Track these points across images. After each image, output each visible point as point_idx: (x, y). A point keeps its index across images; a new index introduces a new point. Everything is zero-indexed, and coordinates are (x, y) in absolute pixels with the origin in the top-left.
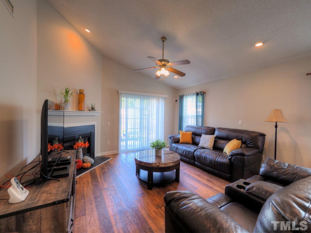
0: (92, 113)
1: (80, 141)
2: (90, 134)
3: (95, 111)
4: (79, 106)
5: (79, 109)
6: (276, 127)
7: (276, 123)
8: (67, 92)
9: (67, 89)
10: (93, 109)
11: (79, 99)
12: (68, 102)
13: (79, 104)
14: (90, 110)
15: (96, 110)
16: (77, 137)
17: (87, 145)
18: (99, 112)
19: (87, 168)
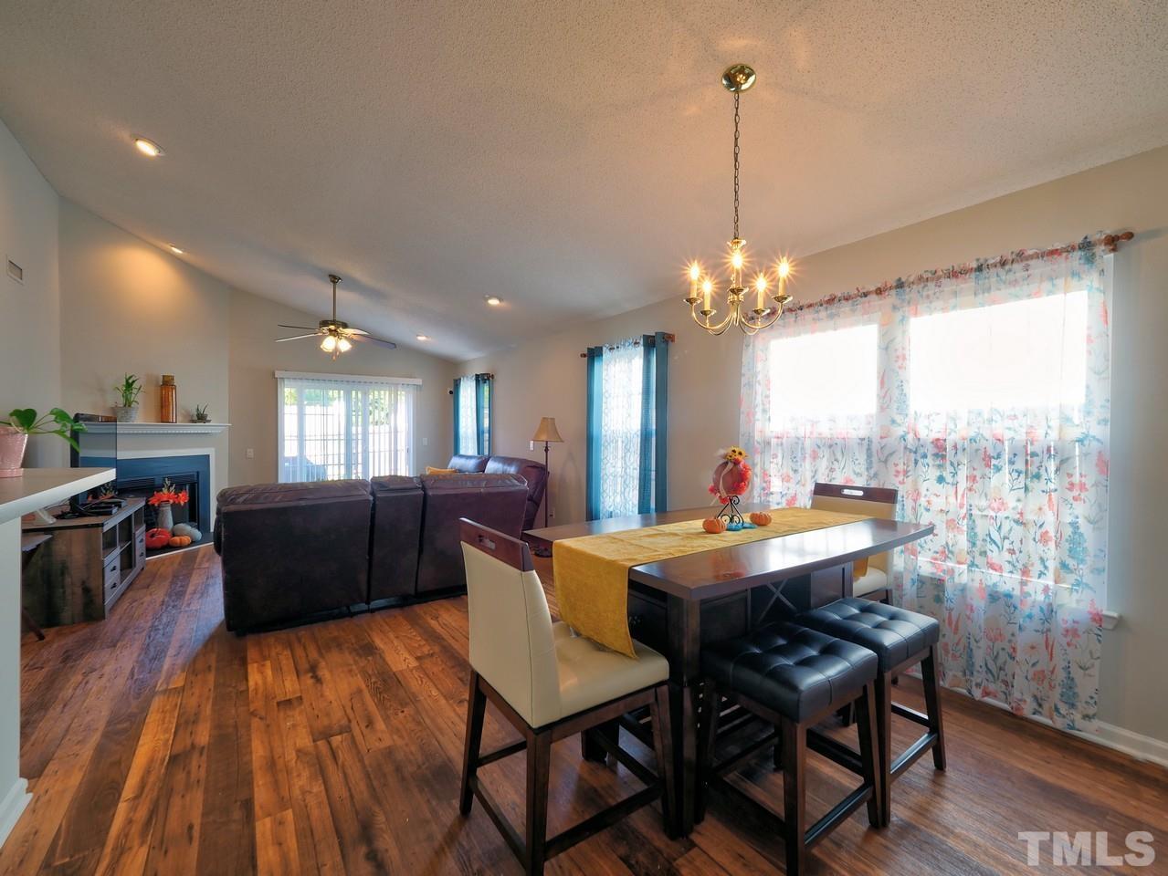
0: (199, 428)
1: (165, 490)
2: (196, 476)
3: (207, 424)
4: (162, 412)
5: (162, 418)
6: (547, 450)
7: (547, 442)
8: (129, 385)
9: (131, 377)
10: (201, 418)
11: (162, 398)
12: (134, 405)
13: (162, 407)
14: (193, 421)
15: (209, 421)
16: (158, 482)
17: (183, 498)
18: (218, 424)
19: (180, 547)
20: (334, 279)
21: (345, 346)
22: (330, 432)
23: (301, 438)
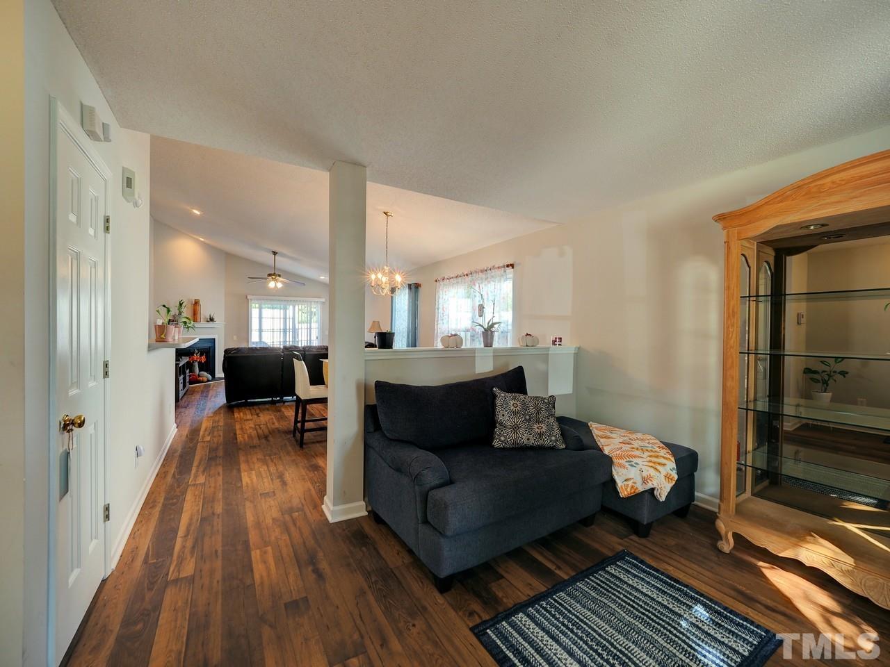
0: (211, 325)
1: (195, 355)
2: (209, 348)
3: (214, 323)
4: (194, 316)
5: (194, 319)
8: (181, 305)
9: (181, 301)
10: (212, 320)
11: (194, 310)
13: (194, 314)
14: (208, 322)
15: (215, 321)
17: (203, 359)
18: (220, 323)
19: (203, 382)
20: (275, 253)
21: (280, 285)
22: (275, 328)
23: (261, 331)
